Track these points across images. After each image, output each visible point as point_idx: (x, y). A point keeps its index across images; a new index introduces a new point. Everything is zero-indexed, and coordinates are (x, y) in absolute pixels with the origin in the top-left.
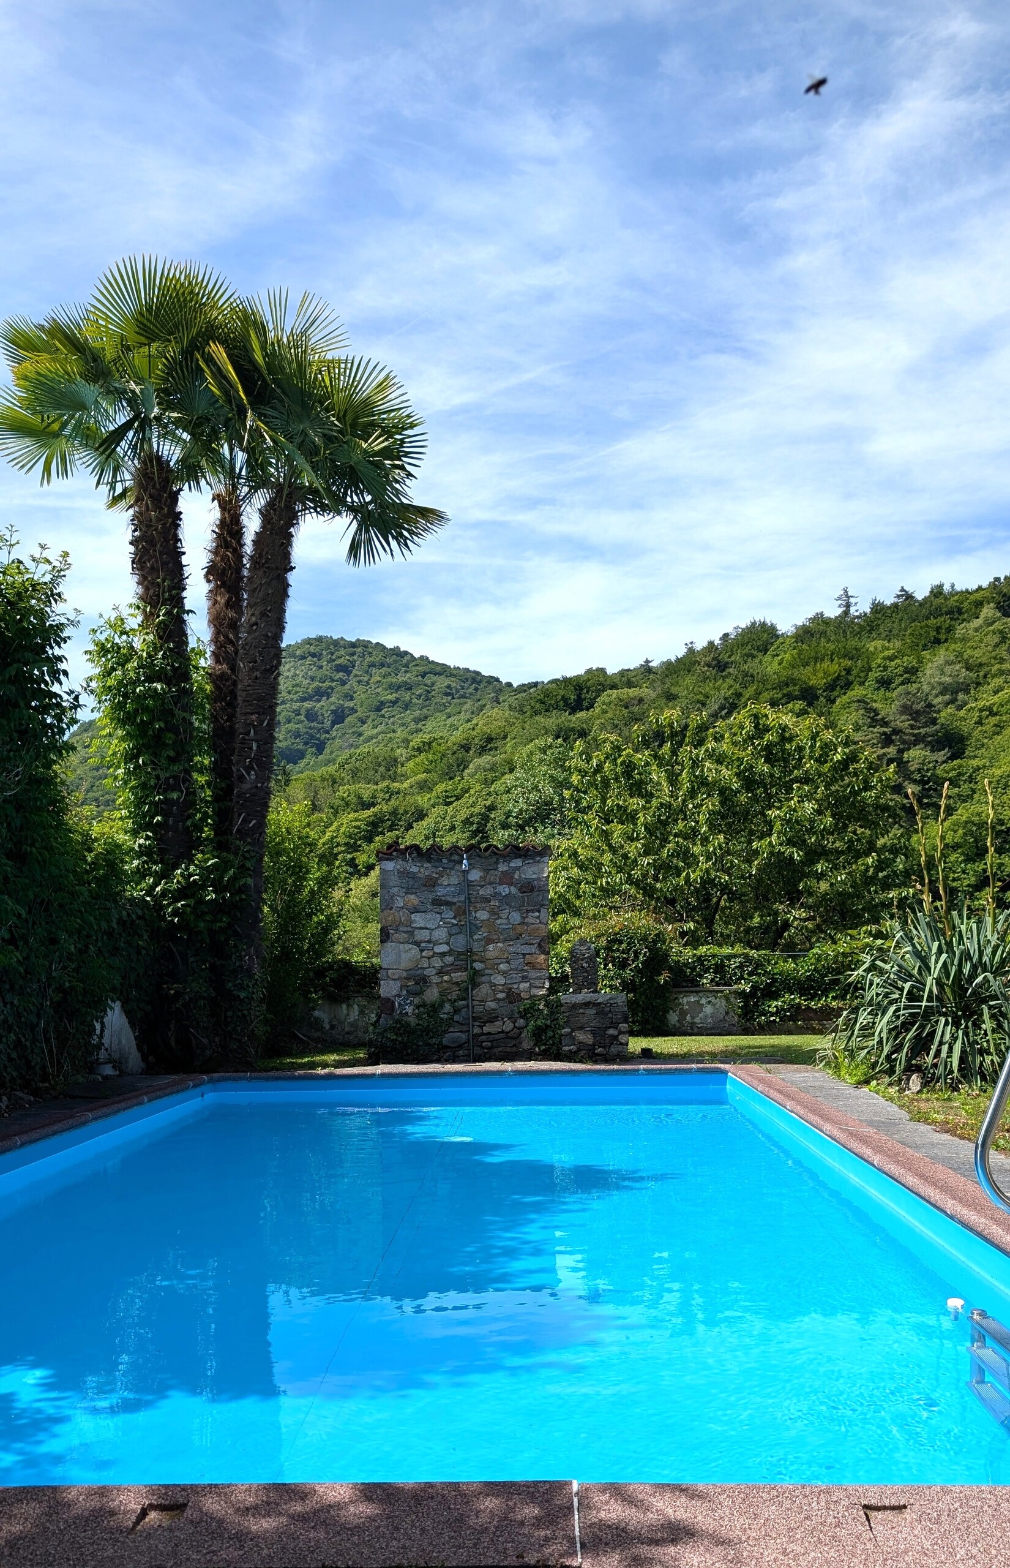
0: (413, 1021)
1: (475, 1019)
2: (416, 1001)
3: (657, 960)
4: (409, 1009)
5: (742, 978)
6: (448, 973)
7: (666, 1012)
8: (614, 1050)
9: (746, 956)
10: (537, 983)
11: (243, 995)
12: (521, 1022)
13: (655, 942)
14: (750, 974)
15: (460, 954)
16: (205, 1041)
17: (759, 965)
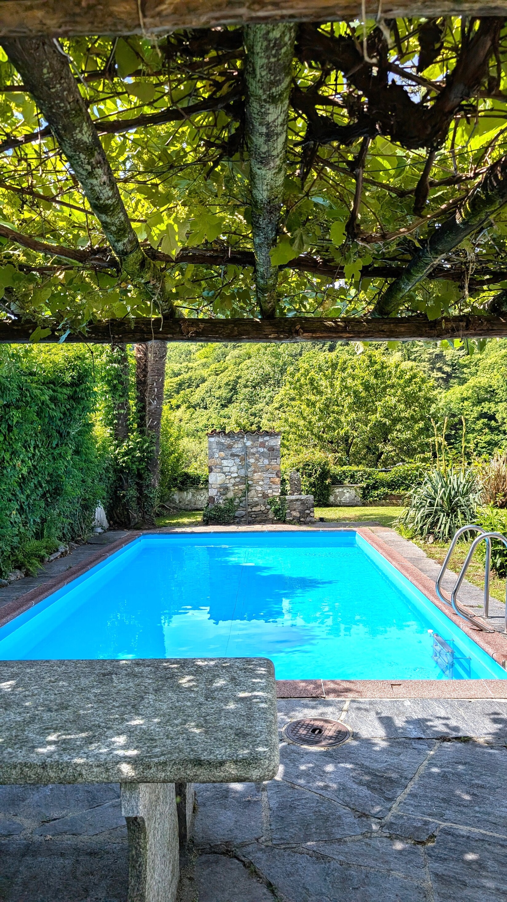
0: (222, 506)
1: (249, 505)
2: (224, 497)
3: (325, 474)
4: (221, 501)
5: (362, 480)
6: (237, 485)
7: (329, 496)
8: (308, 519)
9: (365, 472)
10: (276, 490)
11: (151, 496)
12: (269, 507)
13: (324, 465)
14: (366, 479)
15: (242, 477)
16: (135, 515)
17: (370, 475)
